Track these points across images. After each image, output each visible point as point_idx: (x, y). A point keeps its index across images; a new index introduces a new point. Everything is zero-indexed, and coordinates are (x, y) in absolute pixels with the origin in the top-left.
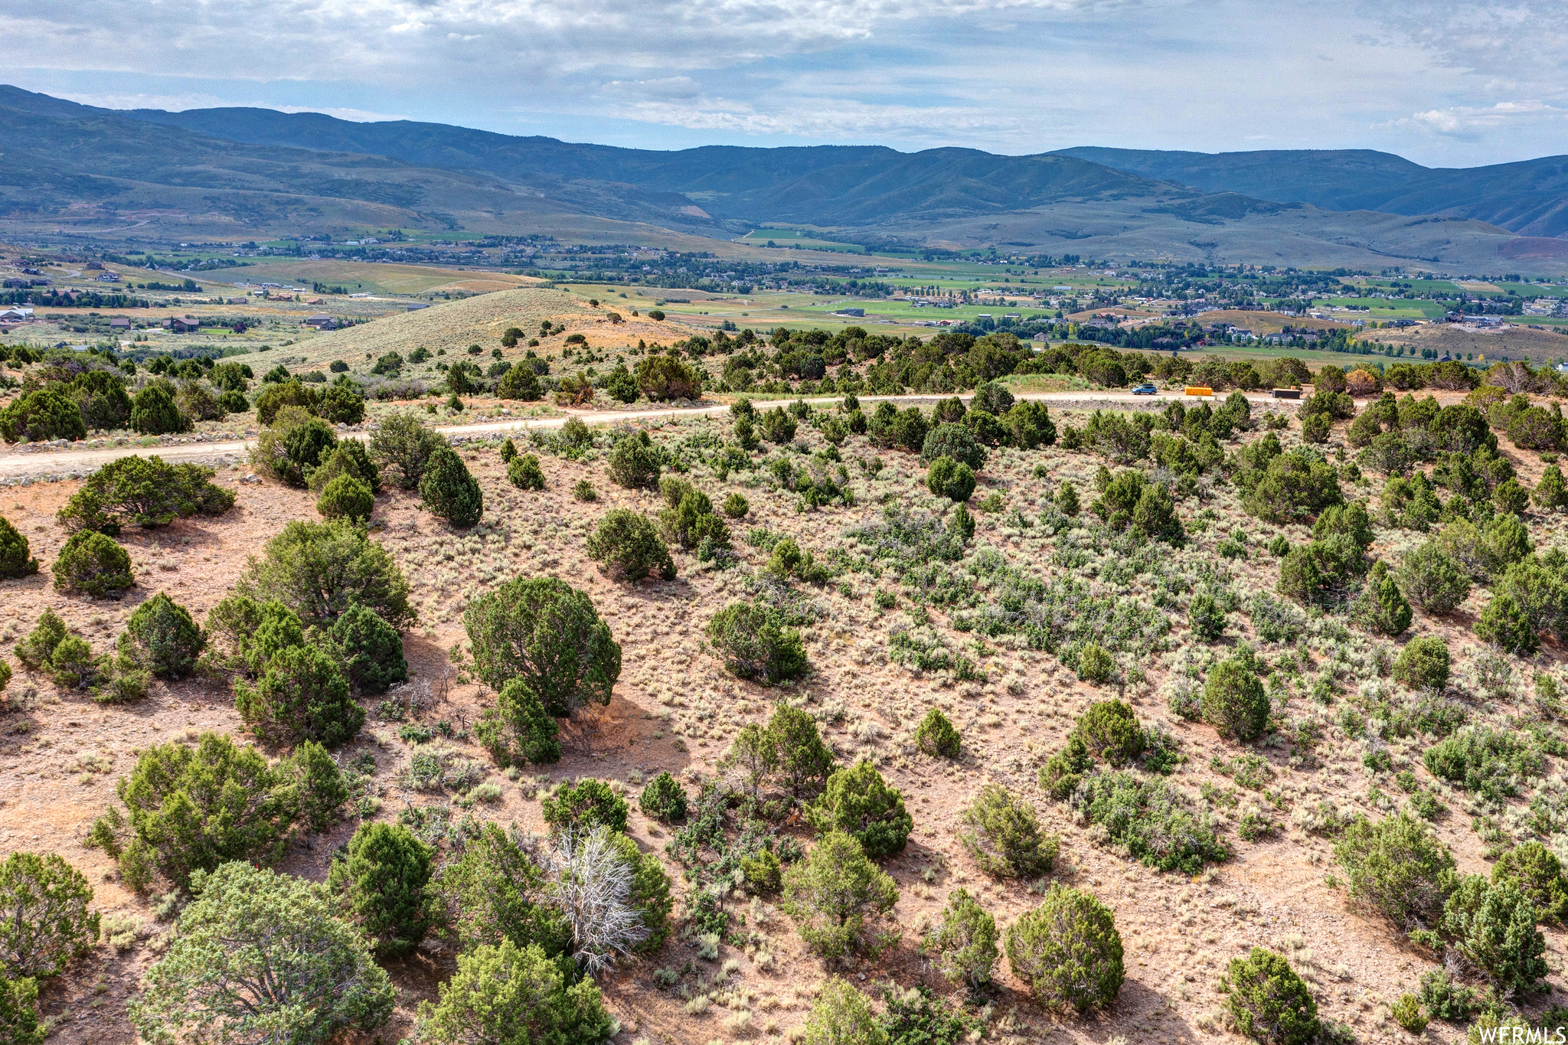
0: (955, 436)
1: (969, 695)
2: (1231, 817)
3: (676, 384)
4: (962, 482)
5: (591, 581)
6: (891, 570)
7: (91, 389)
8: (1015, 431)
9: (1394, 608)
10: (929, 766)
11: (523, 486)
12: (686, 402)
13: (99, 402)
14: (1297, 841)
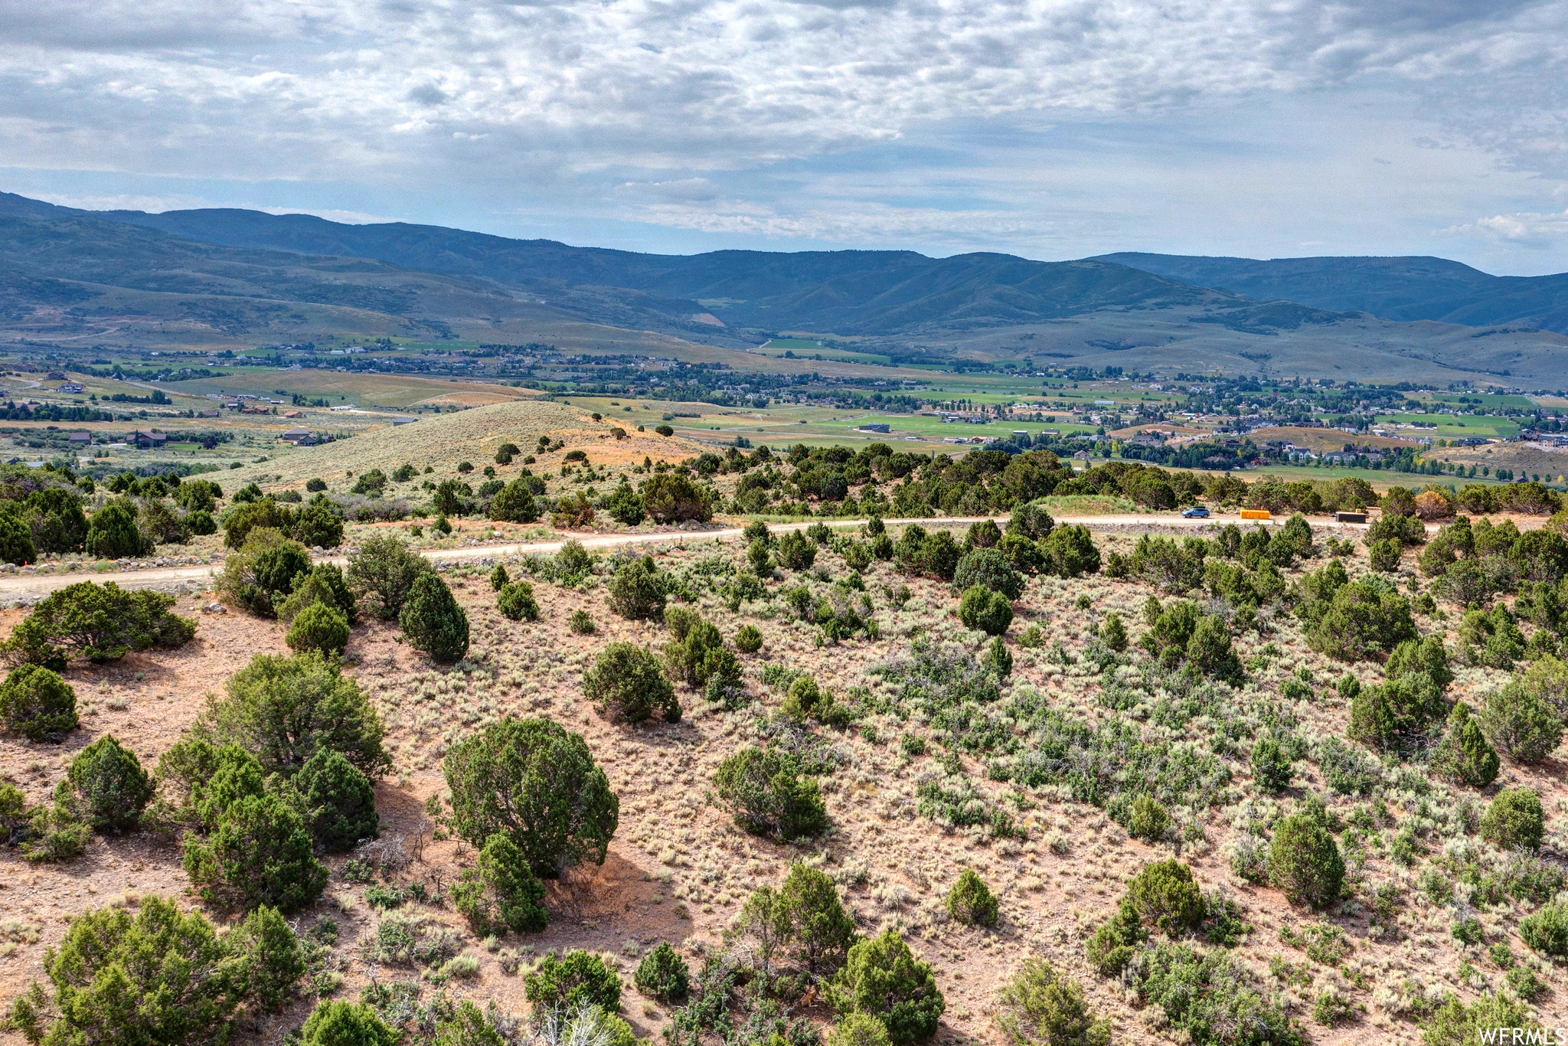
0: (989, 563)
1: (1007, 855)
2: (1305, 997)
3: (684, 505)
4: (998, 613)
5: (587, 723)
6: (920, 711)
7: (45, 509)
8: (1056, 557)
9: (1479, 756)
10: (963, 936)
11: (513, 615)
12: (695, 524)
13: (53, 523)
14: (1380, 1026)
